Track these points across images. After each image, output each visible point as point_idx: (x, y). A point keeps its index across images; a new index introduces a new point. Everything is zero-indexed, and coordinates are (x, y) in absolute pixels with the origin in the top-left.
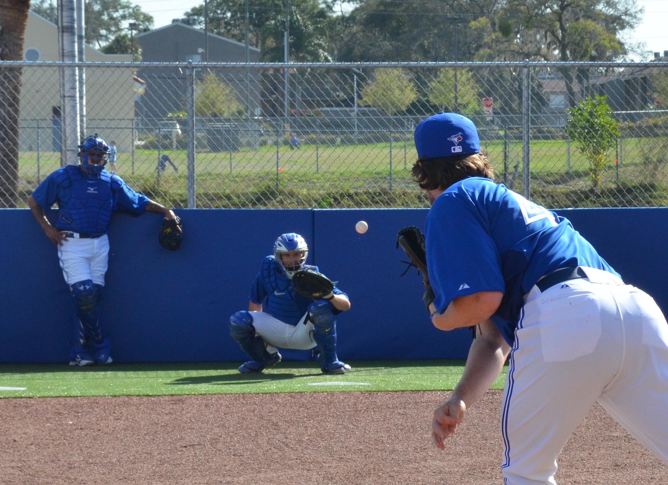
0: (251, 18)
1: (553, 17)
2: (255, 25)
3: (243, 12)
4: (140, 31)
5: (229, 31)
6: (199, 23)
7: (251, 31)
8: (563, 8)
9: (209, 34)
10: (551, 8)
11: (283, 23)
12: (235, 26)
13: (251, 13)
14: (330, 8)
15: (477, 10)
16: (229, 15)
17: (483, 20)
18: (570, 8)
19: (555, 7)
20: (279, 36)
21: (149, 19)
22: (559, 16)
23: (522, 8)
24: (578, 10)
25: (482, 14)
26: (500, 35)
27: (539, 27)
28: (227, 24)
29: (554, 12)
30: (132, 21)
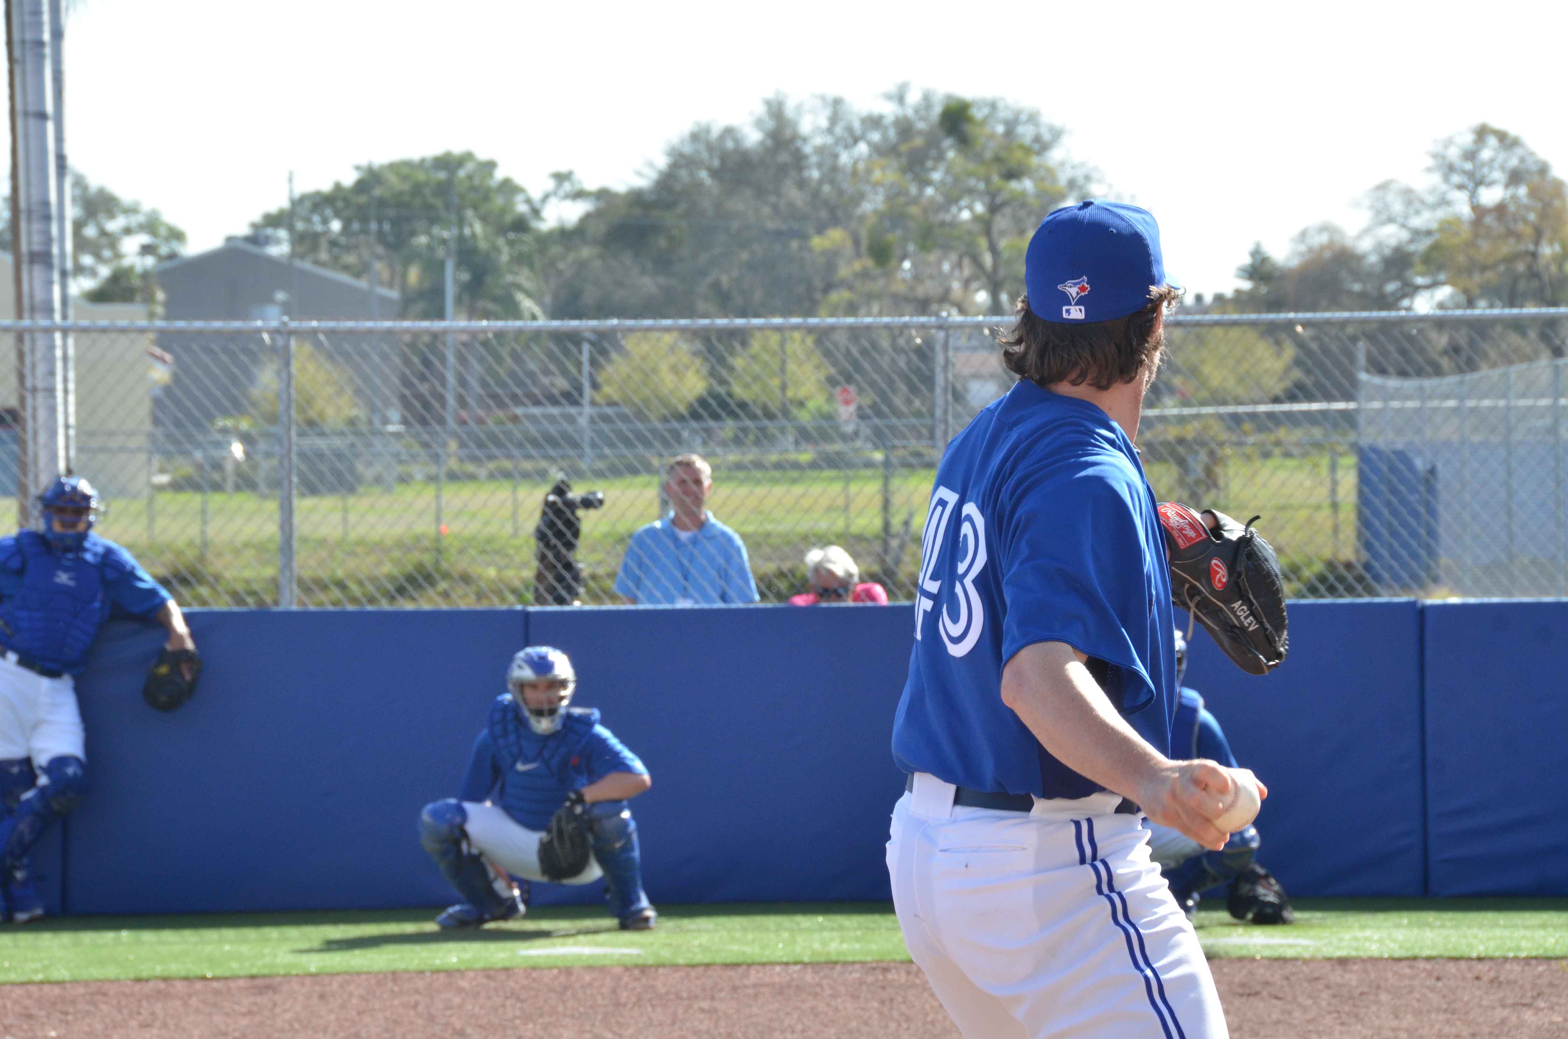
0: (380, 233)
1: (976, 228)
2: (387, 245)
3: (364, 220)
4: (161, 258)
5: (336, 259)
6: (278, 242)
7: (379, 258)
8: (994, 209)
9: (298, 263)
10: (970, 208)
11: (444, 242)
12: (348, 248)
13: (380, 223)
14: (536, 212)
15: (824, 214)
16: (336, 226)
17: (836, 236)
18: (1007, 211)
19: (979, 208)
20: (435, 267)
21: (177, 235)
22: (985, 225)
23: (913, 210)
24: (1022, 213)
25: (835, 221)
26: (869, 263)
27: (946, 248)
28: (333, 243)
29: (976, 218)
30: (145, 238)
